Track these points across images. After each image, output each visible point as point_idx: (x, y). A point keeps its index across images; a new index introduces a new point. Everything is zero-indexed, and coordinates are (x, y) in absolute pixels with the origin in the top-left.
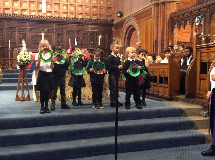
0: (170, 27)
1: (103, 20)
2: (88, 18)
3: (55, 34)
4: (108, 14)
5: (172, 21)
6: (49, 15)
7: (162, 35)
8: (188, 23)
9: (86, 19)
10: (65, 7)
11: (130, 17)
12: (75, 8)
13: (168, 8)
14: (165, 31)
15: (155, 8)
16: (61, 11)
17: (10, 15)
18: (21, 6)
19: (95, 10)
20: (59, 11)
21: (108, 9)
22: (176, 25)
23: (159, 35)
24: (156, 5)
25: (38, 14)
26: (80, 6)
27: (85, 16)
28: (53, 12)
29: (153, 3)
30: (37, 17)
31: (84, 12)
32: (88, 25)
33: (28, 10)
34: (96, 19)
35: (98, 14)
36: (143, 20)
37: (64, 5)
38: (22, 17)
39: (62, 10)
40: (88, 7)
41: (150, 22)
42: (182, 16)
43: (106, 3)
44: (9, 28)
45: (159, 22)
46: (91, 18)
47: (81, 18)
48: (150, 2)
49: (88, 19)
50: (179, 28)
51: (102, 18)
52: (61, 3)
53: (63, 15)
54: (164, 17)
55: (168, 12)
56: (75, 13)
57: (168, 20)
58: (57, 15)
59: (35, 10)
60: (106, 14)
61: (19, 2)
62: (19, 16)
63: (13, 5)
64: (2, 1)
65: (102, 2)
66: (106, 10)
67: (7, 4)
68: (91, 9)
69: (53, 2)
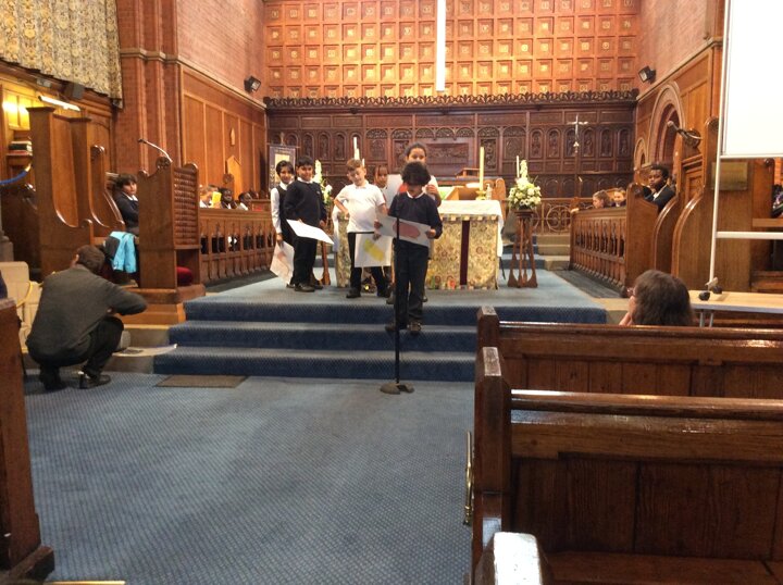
1: (607, 92)
2: (566, 91)
3: (476, 139)
4: (622, 76)
6: (465, 91)
9: (558, 96)
10: (505, 69)
11: (668, 83)
12: (531, 69)
16: (494, 80)
17: (376, 101)
18: (400, 78)
19: (584, 67)
20: (490, 80)
21: (623, 62)
24: (718, 46)
26: (544, 61)
27: (557, 90)
28: (475, 85)
29: (711, 41)
30: (435, 100)
31: (554, 75)
32: (563, 111)
33: (417, 85)
34: (585, 93)
35: (594, 79)
36: (691, 88)
37: (503, 62)
38: (401, 103)
39: (498, 75)
40: (566, 63)
41: (705, 93)
43: (616, 47)
44: (373, 130)
46: (573, 91)
47: (545, 92)
48: (705, 38)
49: (565, 94)
51: (606, 88)
52: (495, 59)
53: (500, 88)
56: (531, 81)
58: (484, 91)
60: (619, 76)
61: (397, 66)
62: (395, 100)
63: (382, 75)
64: (359, 68)
65: (606, 45)
66: (616, 66)
67: (370, 73)
68: (575, 67)
69: (475, 60)
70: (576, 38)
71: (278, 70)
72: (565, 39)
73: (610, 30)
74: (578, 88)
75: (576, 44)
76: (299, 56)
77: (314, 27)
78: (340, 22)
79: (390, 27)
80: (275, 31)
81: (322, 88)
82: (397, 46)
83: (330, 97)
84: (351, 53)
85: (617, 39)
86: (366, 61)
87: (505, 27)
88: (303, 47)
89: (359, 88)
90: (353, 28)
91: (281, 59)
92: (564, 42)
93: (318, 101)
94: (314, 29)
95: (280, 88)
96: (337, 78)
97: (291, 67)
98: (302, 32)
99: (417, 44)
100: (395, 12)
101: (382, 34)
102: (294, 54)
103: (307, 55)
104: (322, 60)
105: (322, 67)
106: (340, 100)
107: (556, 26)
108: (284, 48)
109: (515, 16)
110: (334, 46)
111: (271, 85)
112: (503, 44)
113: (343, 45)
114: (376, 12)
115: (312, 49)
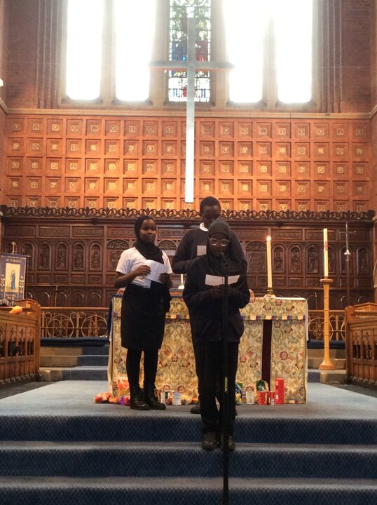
1: (344, 213)
2: (305, 210)
4: (357, 198)
9: (298, 214)
10: (245, 187)
12: (270, 188)
16: (235, 197)
17: (118, 212)
18: (143, 193)
19: (321, 189)
20: (232, 197)
21: (358, 186)
25: (181, 206)
26: (282, 182)
27: (296, 209)
30: (178, 213)
31: (293, 195)
32: (304, 229)
33: (159, 198)
34: (324, 213)
35: (331, 200)
37: (243, 181)
39: (239, 194)
40: (305, 184)
43: (351, 172)
44: (114, 241)
46: (312, 210)
47: (285, 211)
49: (304, 213)
51: (342, 209)
52: (236, 178)
53: (241, 205)
56: (271, 199)
59: (175, 198)
60: (352, 199)
61: (140, 181)
62: (138, 212)
63: (125, 188)
64: (101, 181)
65: (340, 169)
66: (351, 190)
67: (112, 186)
68: (312, 188)
69: (217, 177)
70: (312, 163)
71: (17, 180)
72: (301, 163)
73: (344, 155)
74: (316, 208)
75: (312, 167)
76: (40, 167)
77: (56, 141)
78: (84, 137)
79: (133, 144)
80: (17, 142)
81: (62, 198)
82: (140, 162)
83: (70, 207)
84: (93, 167)
85: (350, 165)
86: (109, 175)
87: (245, 150)
88: (44, 159)
89: (101, 200)
90: (96, 143)
91: (20, 169)
92: (300, 165)
93: (58, 211)
94: (57, 143)
95: (18, 197)
96: (78, 190)
97: (32, 177)
98: (45, 144)
99: (159, 161)
100: (138, 131)
101: (126, 151)
102: (35, 165)
103: (48, 167)
104: (63, 172)
105: (63, 178)
106: (81, 210)
107: (292, 150)
108: (25, 159)
109: (254, 140)
110: (76, 159)
111: (9, 194)
112: (243, 164)
113: (86, 159)
114: (120, 131)
115: (53, 161)
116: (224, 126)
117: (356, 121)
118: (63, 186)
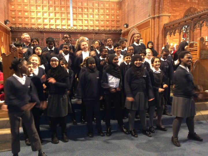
0: (164, 34)
1: (114, 30)
2: (103, 29)
4: (117, 26)
5: (165, 30)
6: (75, 28)
7: (157, 41)
8: (177, 31)
9: (101, 30)
10: (86, 22)
11: (134, 28)
12: (93, 22)
13: (162, 20)
14: (160, 38)
15: (152, 21)
17: (48, 29)
18: (55, 23)
19: (108, 23)
20: (83, 25)
21: (117, 22)
22: (168, 33)
23: (155, 41)
24: (153, 18)
25: (67, 27)
26: (97, 20)
28: (78, 26)
30: (67, 30)
31: (100, 25)
32: (103, 35)
33: (61, 25)
34: (109, 30)
35: (110, 26)
36: (143, 29)
37: (85, 20)
38: (56, 30)
40: (103, 21)
41: (149, 30)
42: (172, 26)
43: (116, 18)
45: (155, 31)
47: (98, 29)
48: (149, 16)
50: (170, 35)
51: (113, 29)
52: (83, 19)
53: (85, 27)
54: (159, 27)
55: (162, 23)
56: (94, 26)
57: (162, 30)
58: (81, 28)
59: (65, 25)
60: (116, 26)
61: (54, 19)
62: (54, 29)
63: (50, 22)
64: (42, 19)
65: (113, 17)
67: (46, 21)
68: (105, 23)
69: (78, 19)
70: (105, 15)
71: (14, 18)
72: (102, 15)
73: (113, 13)
74: (106, 28)
76: (22, 14)
77: (26, 5)
78: (35, 5)
79: (51, 7)
80: (13, 6)
81: (30, 24)
82: (54, 13)
83: (33, 27)
84: (39, 14)
85: (115, 15)
86: (44, 17)
87: (86, 10)
89: (42, 25)
90: (39, 7)
91: (15, 15)
93: (29, 28)
94: (26, 6)
96: (35, 22)
97: (19, 17)
98: (22, 6)
99: (60, 13)
100: (53, 3)
101: (49, 9)
102: (20, 13)
103: (24, 14)
104: (29, 16)
105: (29, 18)
106: (36, 29)
107: (100, 11)
108: (16, 11)
109: (88, 7)
110: (33, 12)
111: (12, 23)
112: (85, 15)
113: (37, 12)
114: (47, 3)
115: (26, 12)
116: (79, 2)
117: (117, 3)
118: (30, 21)
